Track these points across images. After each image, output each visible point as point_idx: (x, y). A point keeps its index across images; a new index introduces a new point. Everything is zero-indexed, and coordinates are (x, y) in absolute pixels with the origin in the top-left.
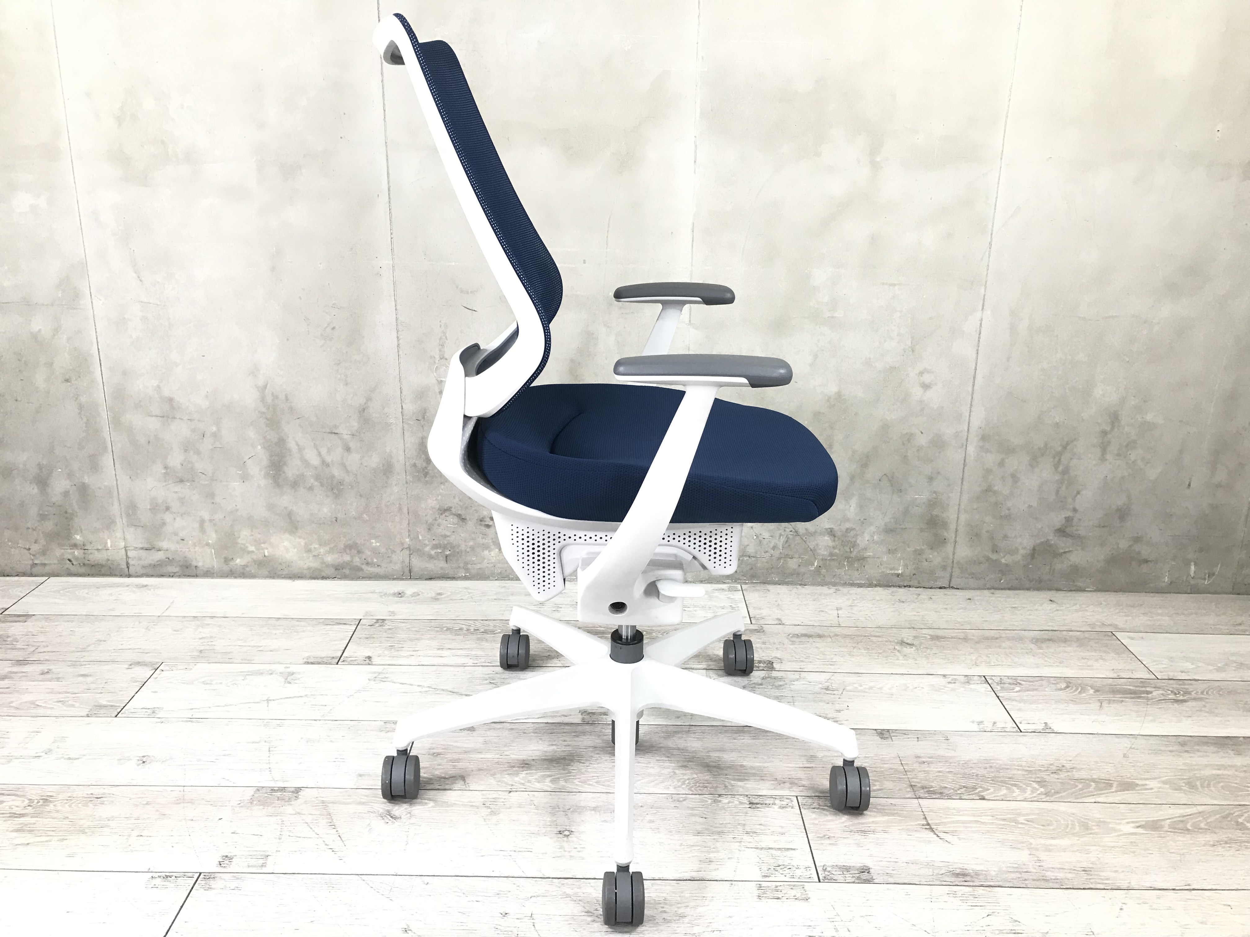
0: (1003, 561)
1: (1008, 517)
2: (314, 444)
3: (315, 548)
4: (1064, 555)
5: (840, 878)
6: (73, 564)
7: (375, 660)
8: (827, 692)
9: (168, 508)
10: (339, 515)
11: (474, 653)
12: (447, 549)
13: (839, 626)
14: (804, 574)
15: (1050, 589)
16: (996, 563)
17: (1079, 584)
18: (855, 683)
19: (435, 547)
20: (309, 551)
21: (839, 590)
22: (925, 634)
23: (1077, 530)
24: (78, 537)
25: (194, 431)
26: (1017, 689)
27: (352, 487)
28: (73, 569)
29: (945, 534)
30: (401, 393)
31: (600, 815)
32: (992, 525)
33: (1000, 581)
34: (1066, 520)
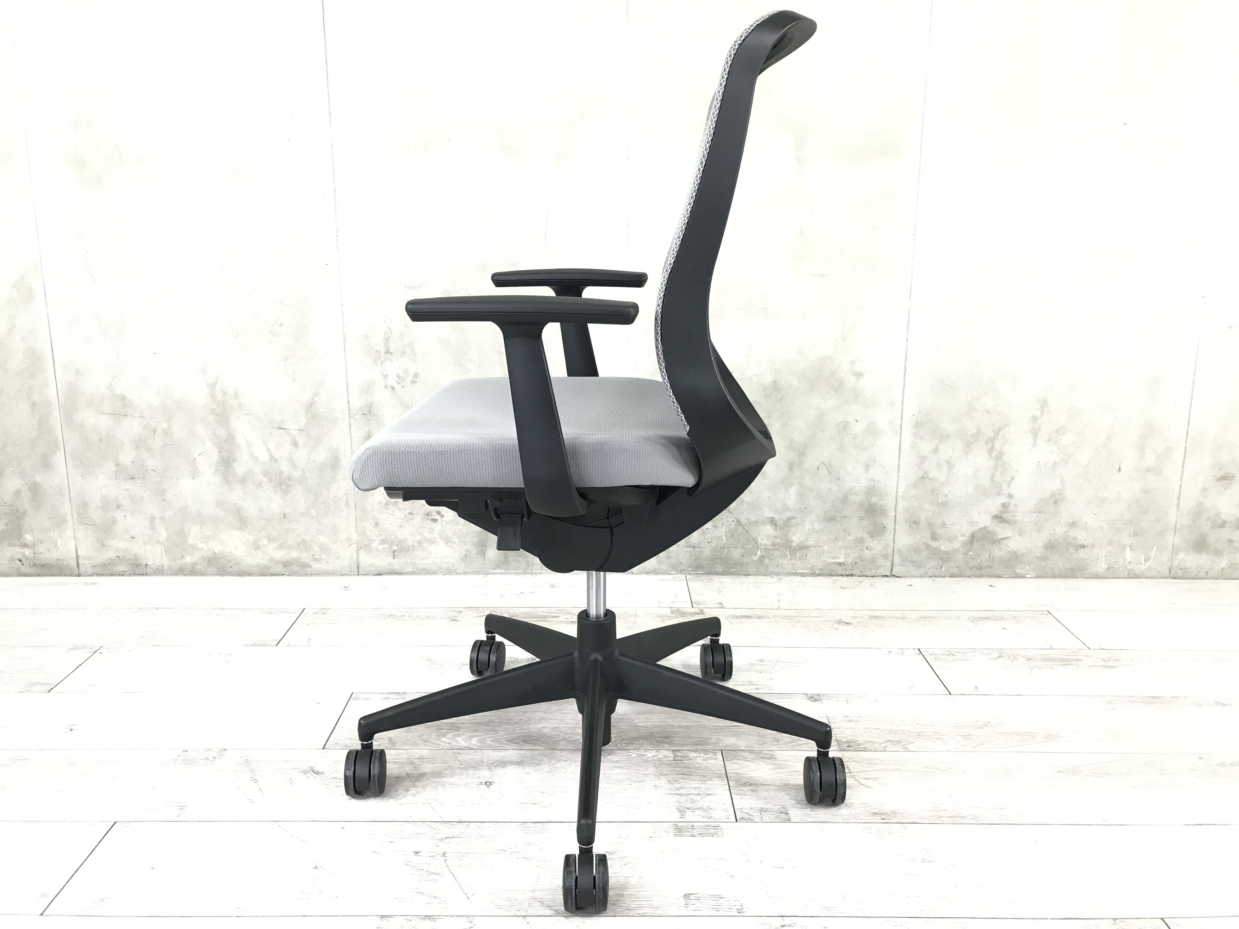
0: (943, 548)
1: (945, 504)
2: (263, 440)
3: (263, 544)
4: (1003, 541)
5: (758, 819)
6: (23, 564)
8: (761, 663)
9: (119, 507)
10: (287, 511)
12: (394, 544)
13: (779, 608)
14: (748, 564)
15: (990, 576)
16: (937, 549)
17: (1018, 571)
18: (789, 656)
19: (383, 542)
20: (257, 547)
21: (782, 579)
22: (863, 615)
23: (1013, 516)
24: (28, 536)
25: (145, 427)
26: (950, 658)
27: (300, 482)
28: (24, 569)
29: (885, 522)
30: (348, 387)
31: (523, 768)
32: (930, 512)
33: (941, 569)
34: (1002, 507)
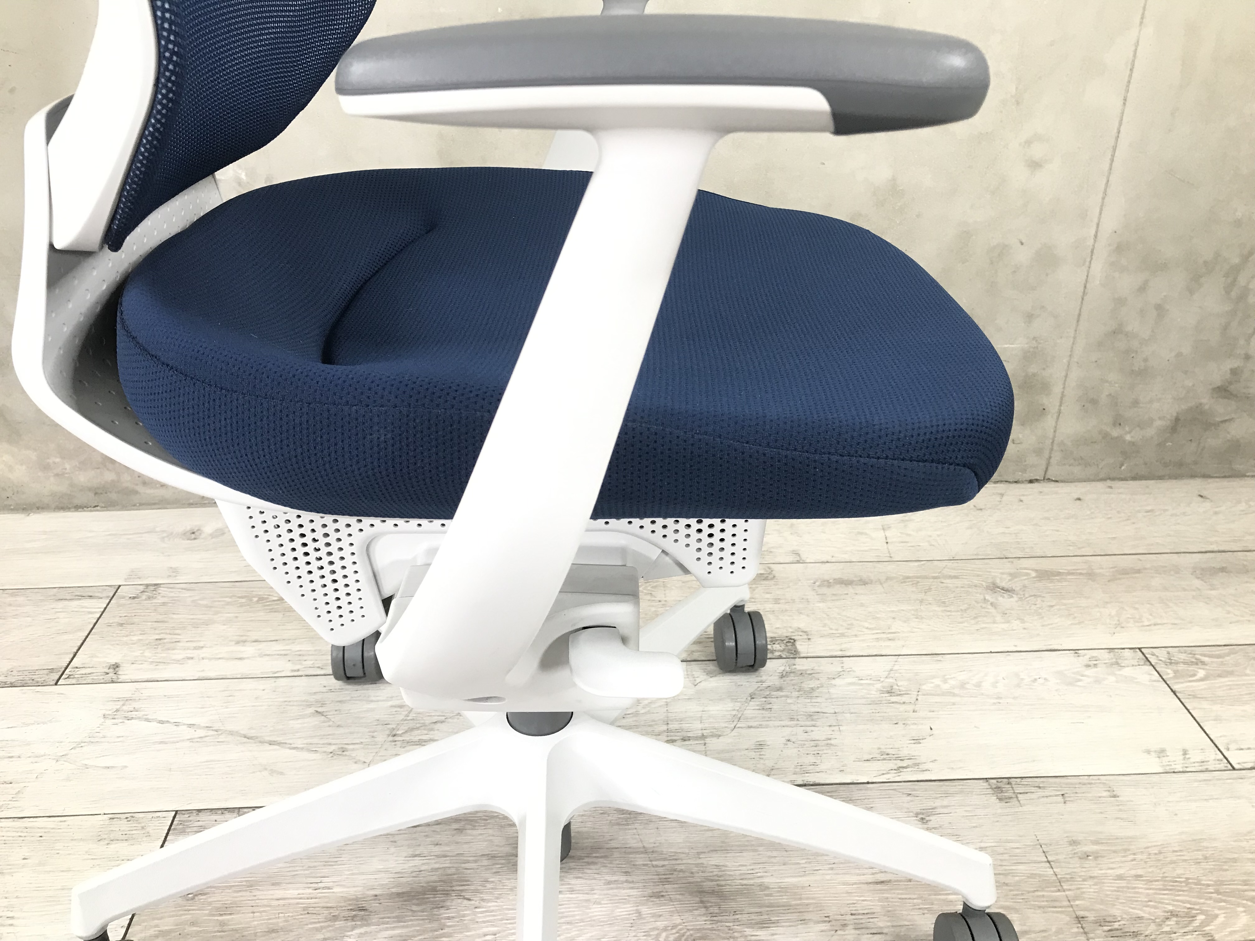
0: (1128, 438)
1: (1143, 372)
3: (54, 463)
4: (1222, 425)
7: (126, 673)
8: (894, 699)
11: (296, 647)
13: (891, 560)
15: (1193, 476)
16: (1119, 439)
17: (1236, 467)
18: (934, 677)
22: (1026, 569)
23: (1246, 387)
26: (1201, 673)
29: (1045, 401)
32: (1117, 385)
33: (1120, 468)
34: (1231, 373)
